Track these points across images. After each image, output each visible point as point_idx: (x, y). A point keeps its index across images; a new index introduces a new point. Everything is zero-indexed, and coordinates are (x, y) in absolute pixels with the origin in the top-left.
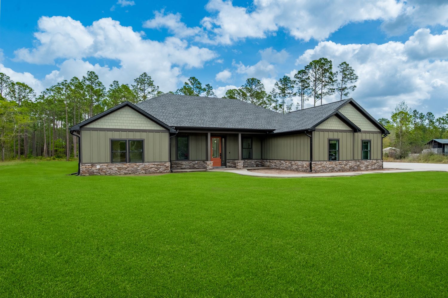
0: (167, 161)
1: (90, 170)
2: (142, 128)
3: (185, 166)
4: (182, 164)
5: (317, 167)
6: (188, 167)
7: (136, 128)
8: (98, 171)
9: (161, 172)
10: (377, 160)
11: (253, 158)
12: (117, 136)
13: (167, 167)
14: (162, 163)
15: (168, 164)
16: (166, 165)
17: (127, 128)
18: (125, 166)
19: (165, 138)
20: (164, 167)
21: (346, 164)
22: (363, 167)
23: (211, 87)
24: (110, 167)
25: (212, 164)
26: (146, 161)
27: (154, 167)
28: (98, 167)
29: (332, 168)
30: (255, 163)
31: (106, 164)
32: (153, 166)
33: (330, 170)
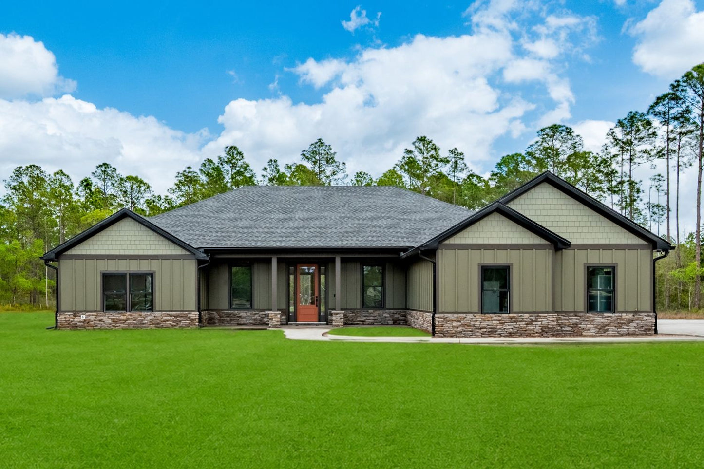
0: (194, 309)
1: (72, 322)
2: (150, 253)
3: (245, 320)
4: (240, 317)
5: (449, 326)
6: (251, 321)
7: (141, 253)
8: (83, 324)
10: (635, 312)
11: (387, 307)
12: (112, 267)
13: (193, 320)
14: (184, 313)
15: (195, 315)
16: (190, 317)
17: (127, 253)
18: (123, 317)
19: (191, 270)
20: (187, 320)
21: (532, 321)
22: (589, 329)
23: (461, 154)
24: (100, 318)
25: (279, 316)
26: (157, 309)
27: (170, 320)
28: (83, 317)
29: (490, 330)
30: (391, 316)
31: (95, 313)
32: (169, 318)
33: (483, 333)
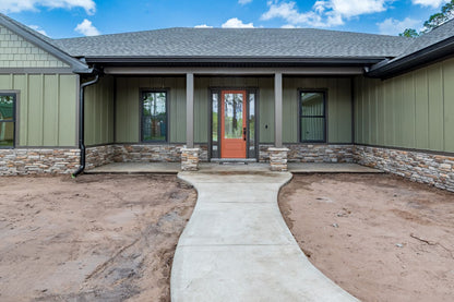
0: (73, 144)
3: (158, 155)
6: (166, 157)
9: (54, 175)
11: (330, 141)
13: (71, 161)
15: (75, 153)
16: (66, 157)
19: (70, 90)
20: (63, 161)
25: (196, 154)
26: (21, 144)
27: (38, 160)
30: (334, 153)
32: (37, 157)
